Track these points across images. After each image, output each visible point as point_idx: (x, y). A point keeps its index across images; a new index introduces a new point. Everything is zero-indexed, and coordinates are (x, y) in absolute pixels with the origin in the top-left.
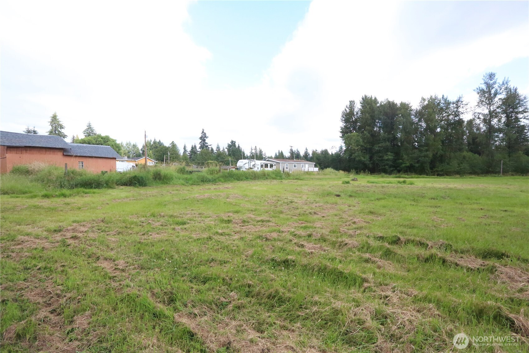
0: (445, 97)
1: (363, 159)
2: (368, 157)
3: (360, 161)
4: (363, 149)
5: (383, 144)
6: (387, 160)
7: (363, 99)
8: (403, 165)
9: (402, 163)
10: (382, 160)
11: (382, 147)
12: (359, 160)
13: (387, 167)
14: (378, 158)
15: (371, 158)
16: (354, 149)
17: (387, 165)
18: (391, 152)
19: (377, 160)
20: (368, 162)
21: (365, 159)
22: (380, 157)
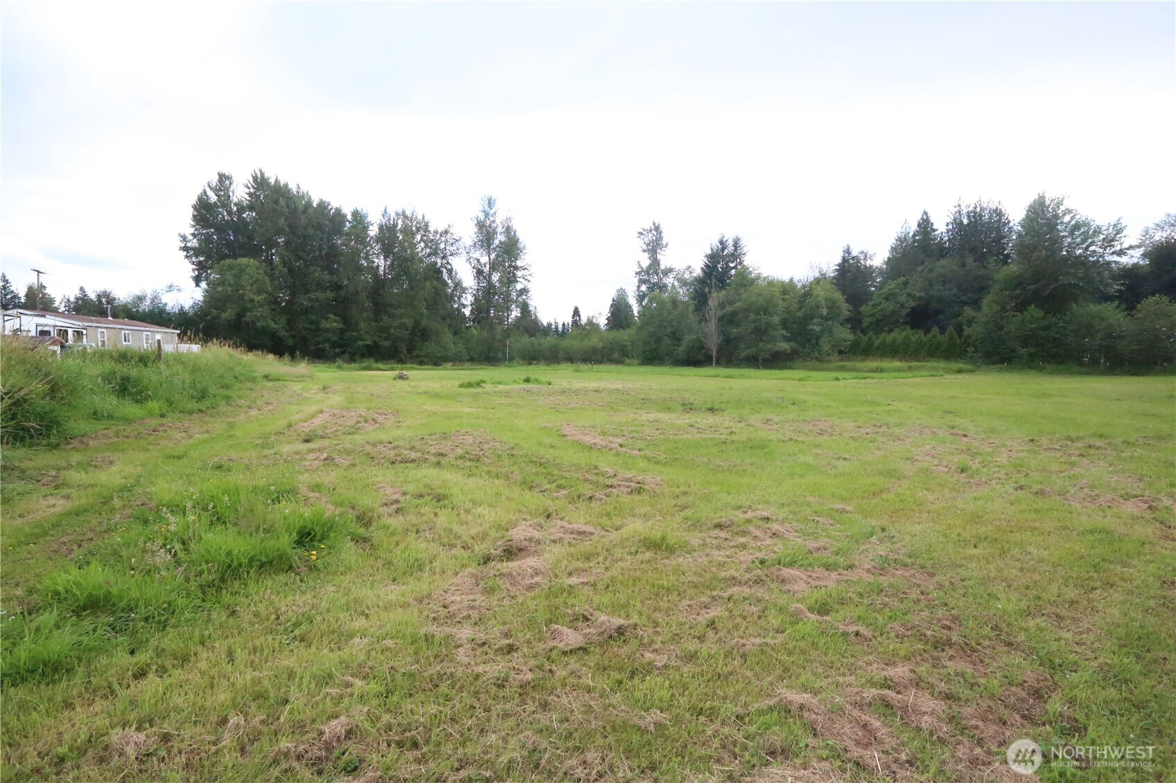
0: (426, 219)
1: (273, 325)
2: (283, 320)
3: (265, 330)
4: (272, 302)
5: (321, 295)
6: (328, 330)
7: (255, 179)
8: (361, 343)
9: (357, 339)
10: (318, 330)
11: (317, 300)
12: (263, 327)
13: (327, 345)
14: (308, 326)
15: (290, 323)
16: (252, 301)
17: (328, 340)
18: (336, 315)
19: (306, 330)
20: (283, 333)
21: (278, 326)
22: (312, 323)
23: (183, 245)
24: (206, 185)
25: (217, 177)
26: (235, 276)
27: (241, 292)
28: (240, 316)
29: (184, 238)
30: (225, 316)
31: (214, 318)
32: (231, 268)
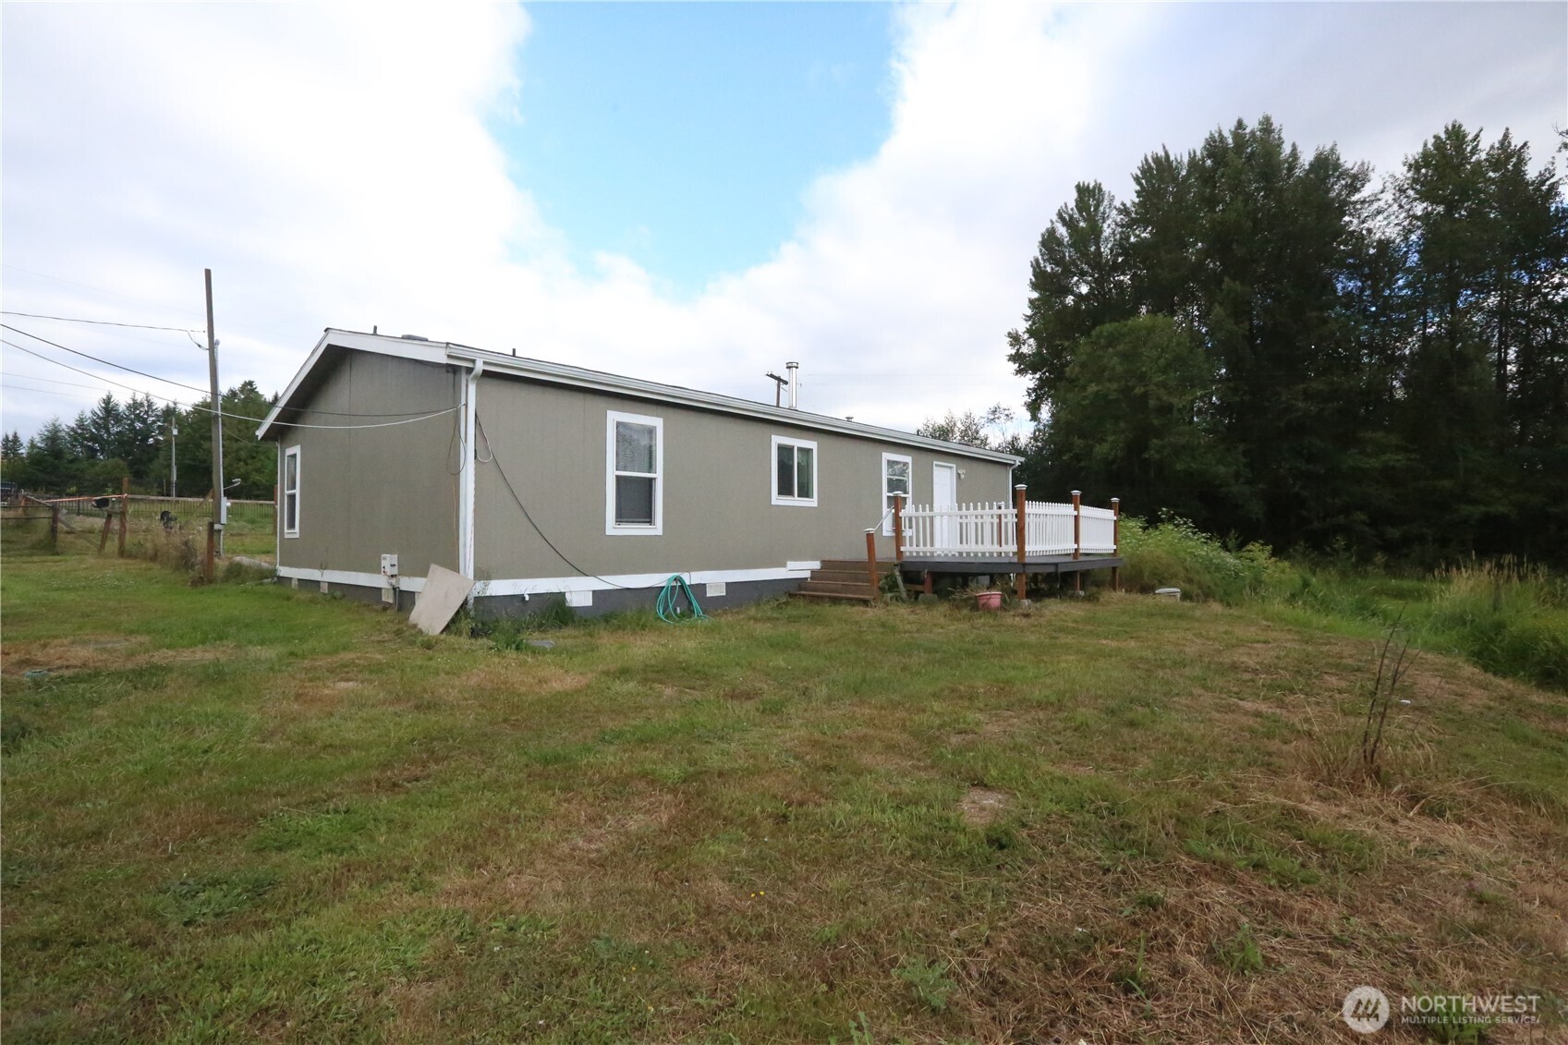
23: (1013, 352)
24: (1055, 218)
25: (1075, 195)
26: (1125, 357)
27: (1139, 390)
28: (1136, 447)
29: (1015, 339)
30: (1101, 450)
31: (1077, 458)
32: (1112, 340)
